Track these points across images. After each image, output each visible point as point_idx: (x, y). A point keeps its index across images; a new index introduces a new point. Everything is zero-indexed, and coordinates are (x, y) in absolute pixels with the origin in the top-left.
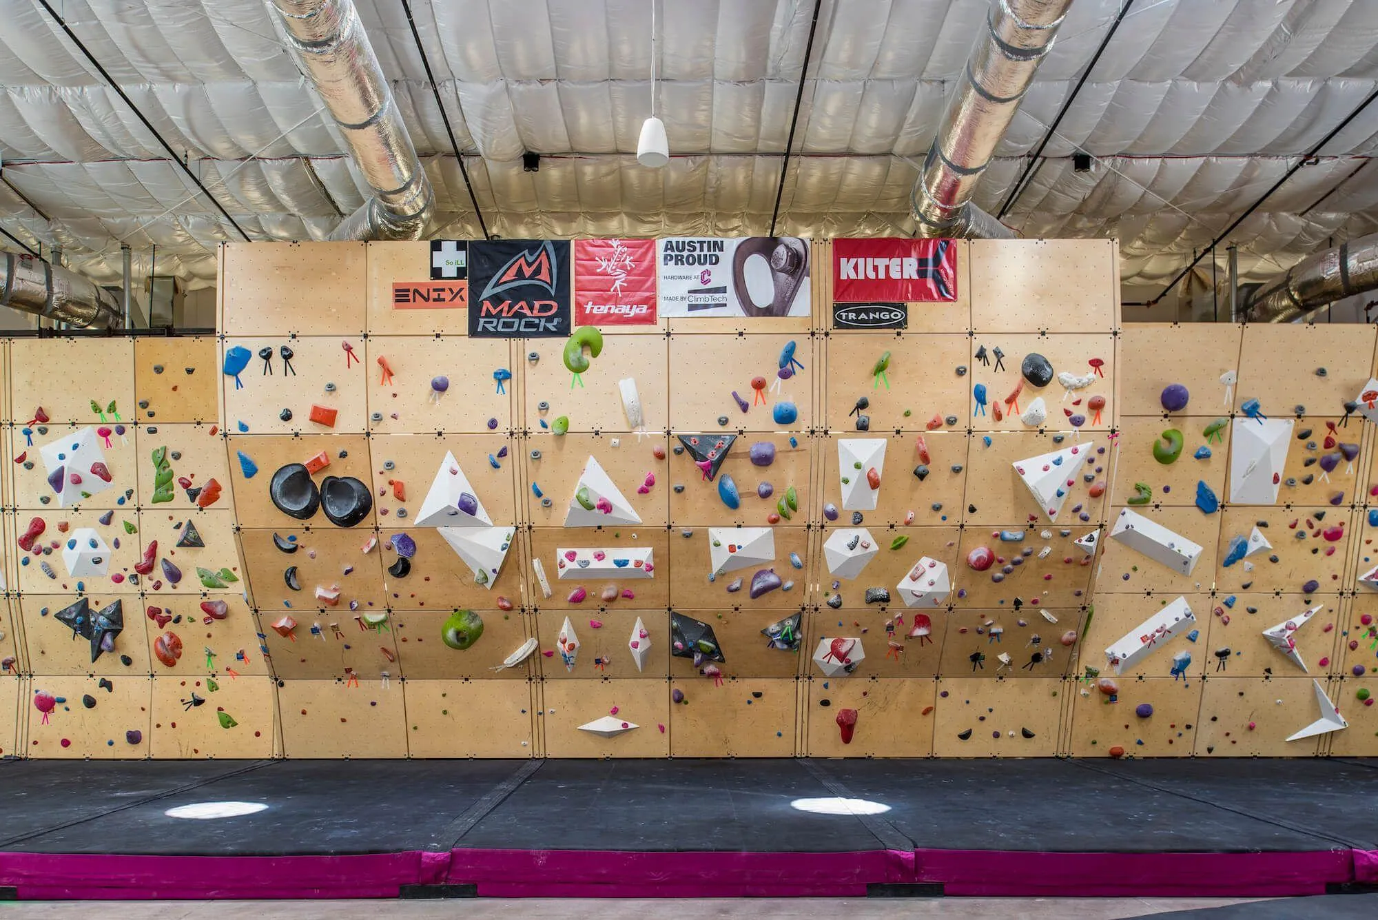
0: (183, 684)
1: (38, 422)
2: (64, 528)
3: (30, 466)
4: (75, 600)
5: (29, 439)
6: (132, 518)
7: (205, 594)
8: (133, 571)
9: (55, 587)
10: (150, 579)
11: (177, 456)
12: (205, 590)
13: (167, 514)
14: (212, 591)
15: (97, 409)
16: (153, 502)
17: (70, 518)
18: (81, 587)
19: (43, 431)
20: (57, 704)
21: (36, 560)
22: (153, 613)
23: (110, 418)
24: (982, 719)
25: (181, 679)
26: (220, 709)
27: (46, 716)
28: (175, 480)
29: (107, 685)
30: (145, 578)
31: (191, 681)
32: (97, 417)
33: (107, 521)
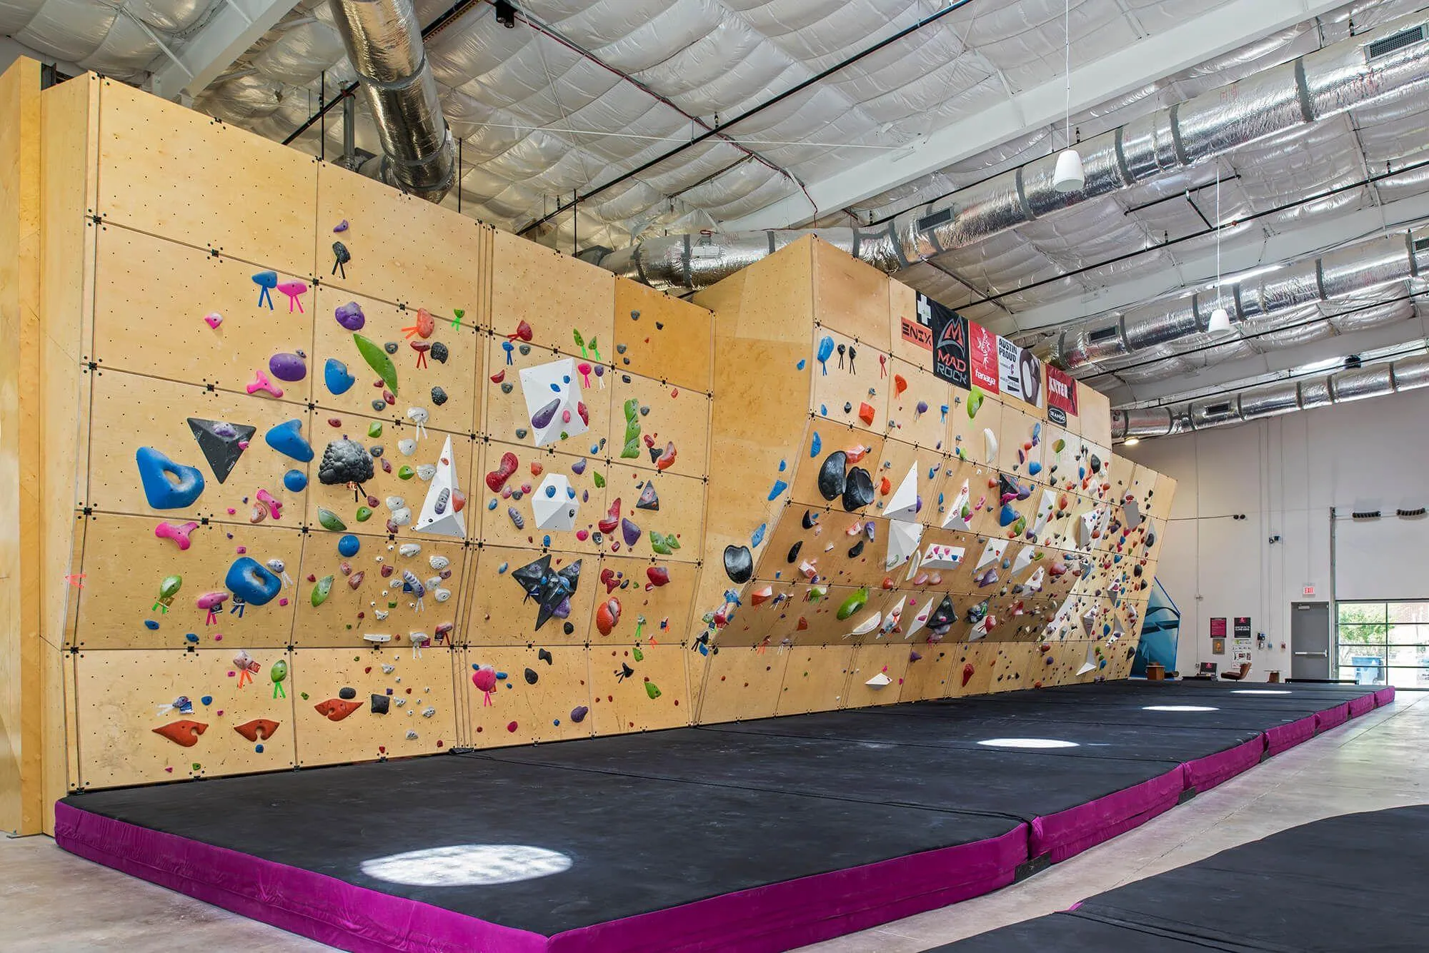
0: (614, 654)
1: (519, 338)
2: (537, 471)
3: (507, 389)
4: (538, 556)
5: (509, 356)
6: (602, 470)
7: (653, 560)
8: (596, 529)
9: (519, 539)
10: (612, 539)
11: (645, 412)
12: (654, 554)
13: (631, 471)
14: (660, 556)
15: (579, 341)
16: (622, 457)
17: (545, 460)
18: (547, 542)
19: (525, 351)
20: (497, 680)
21: (505, 505)
22: (606, 577)
23: (591, 354)
24: (1007, 667)
25: (612, 649)
26: (647, 679)
27: (487, 695)
28: (641, 437)
29: (546, 656)
30: (605, 537)
31: (620, 650)
32: (578, 350)
33: (578, 470)
